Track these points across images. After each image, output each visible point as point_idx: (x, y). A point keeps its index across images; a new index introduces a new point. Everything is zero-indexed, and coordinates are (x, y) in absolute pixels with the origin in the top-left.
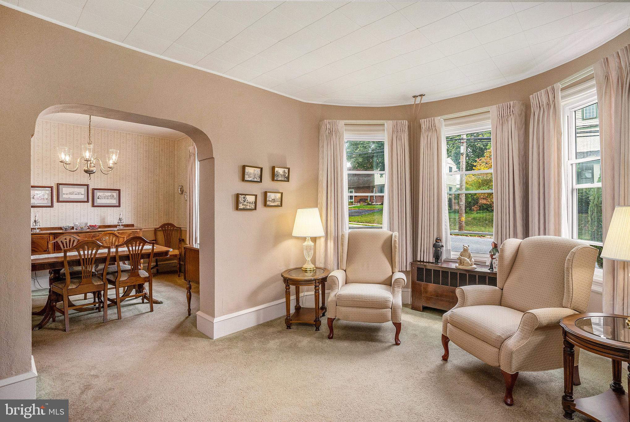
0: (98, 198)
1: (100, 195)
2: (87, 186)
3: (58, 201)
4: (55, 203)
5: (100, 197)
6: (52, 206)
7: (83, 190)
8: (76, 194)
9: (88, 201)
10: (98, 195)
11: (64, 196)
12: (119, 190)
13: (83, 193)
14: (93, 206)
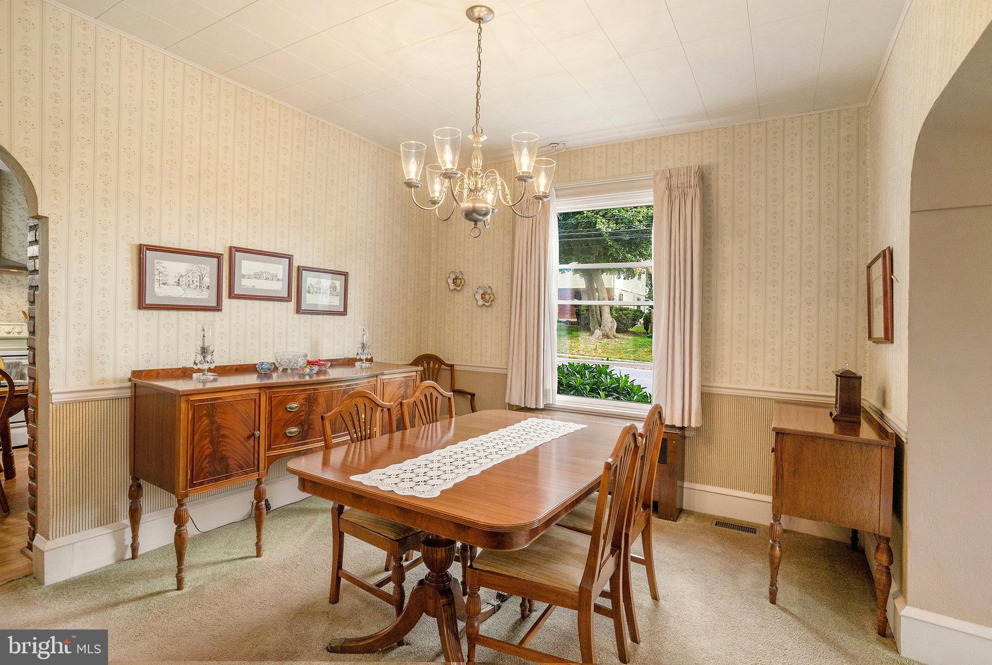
0: (309, 292)
1: (311, 284)
2: (290, 258)
3: (232, 296)
4: (226, 301)
5: (312, 290)
6: (218, 308)
7: (279, 268)
8: (267, 279)
9: (288, 299)
10: (308, 284)
11: (245, 283)
12: (346, 275)
13: (280, 276)
14: (299, 310)
